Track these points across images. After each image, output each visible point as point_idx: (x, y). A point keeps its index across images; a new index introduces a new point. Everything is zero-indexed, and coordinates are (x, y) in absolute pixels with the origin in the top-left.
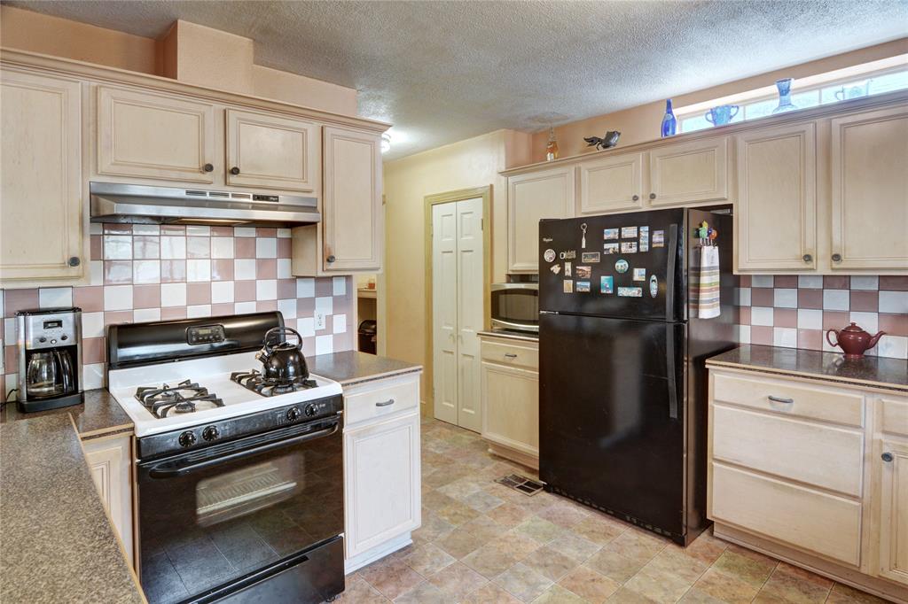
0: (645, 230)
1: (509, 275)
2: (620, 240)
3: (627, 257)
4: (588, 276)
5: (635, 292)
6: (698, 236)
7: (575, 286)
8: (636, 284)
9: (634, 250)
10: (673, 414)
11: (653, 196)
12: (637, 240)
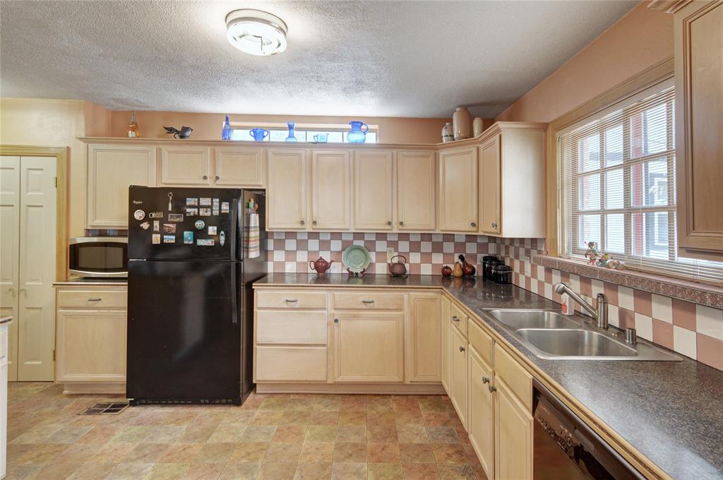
0: (216, 201)
1: (88, 230)
2: (199, 207)
3: (203, 218)
4: (174, 231)
5: (209, 243)
6: (248, 207)
7: (162, 239)
8: (211, 237)
9: (209, 214)
10: (235, 321)
11: (217, 178)
12: (211, 207)
